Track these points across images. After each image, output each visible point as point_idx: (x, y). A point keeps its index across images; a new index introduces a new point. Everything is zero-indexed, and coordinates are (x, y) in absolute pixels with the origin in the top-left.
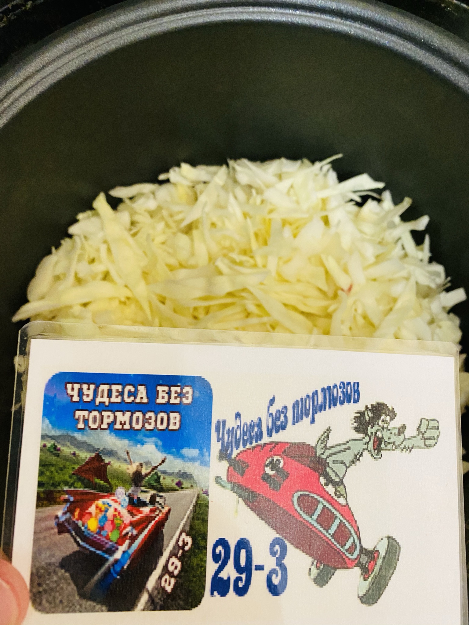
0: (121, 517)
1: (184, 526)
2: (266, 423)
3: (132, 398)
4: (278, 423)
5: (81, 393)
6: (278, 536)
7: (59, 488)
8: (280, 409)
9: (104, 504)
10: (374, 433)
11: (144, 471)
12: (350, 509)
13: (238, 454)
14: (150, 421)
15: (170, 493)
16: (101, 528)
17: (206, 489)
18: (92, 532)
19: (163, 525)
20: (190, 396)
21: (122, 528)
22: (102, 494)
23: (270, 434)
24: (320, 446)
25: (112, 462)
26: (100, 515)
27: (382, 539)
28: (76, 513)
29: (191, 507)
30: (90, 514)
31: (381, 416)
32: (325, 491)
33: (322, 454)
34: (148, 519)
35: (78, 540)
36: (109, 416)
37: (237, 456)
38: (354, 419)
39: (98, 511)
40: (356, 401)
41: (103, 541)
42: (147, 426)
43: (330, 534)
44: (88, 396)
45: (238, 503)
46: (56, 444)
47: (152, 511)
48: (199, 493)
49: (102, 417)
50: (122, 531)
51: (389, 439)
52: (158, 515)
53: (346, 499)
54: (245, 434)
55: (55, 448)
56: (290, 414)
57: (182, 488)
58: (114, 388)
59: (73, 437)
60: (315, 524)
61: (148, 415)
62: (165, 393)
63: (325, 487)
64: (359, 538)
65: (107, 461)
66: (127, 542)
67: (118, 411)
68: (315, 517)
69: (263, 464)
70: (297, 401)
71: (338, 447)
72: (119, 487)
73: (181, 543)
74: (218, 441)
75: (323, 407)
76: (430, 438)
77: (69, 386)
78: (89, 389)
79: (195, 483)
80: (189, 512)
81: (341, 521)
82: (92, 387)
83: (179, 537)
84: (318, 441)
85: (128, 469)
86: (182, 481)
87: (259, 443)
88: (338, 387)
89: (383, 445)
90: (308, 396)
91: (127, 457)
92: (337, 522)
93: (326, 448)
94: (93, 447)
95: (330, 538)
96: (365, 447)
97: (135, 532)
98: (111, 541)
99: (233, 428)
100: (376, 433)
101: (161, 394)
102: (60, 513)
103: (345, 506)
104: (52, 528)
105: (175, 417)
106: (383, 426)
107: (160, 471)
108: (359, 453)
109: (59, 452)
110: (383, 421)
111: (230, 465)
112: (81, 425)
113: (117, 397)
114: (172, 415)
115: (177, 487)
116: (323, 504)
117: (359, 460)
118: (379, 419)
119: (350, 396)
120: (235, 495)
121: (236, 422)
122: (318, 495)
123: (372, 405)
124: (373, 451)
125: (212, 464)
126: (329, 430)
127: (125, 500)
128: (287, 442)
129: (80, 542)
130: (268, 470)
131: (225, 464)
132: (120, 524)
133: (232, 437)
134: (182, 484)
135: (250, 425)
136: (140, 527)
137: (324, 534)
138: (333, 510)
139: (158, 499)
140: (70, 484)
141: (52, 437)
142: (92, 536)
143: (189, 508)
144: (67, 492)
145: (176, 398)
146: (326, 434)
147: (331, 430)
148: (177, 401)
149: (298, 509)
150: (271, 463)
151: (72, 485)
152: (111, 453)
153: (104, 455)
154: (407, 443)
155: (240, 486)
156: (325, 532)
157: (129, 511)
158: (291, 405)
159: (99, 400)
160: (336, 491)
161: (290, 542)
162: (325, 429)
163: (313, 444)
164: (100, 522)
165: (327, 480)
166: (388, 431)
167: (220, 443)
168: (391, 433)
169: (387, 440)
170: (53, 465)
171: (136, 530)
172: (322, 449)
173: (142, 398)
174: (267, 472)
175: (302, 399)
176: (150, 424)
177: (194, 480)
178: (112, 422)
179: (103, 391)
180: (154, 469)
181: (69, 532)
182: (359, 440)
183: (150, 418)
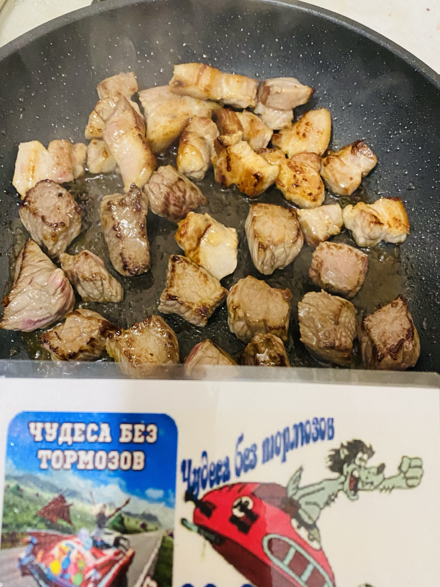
0: (84, 560)
1: (149, 570)
2: (234, 463)
3: (95, 437)
4: (247, 462)
5: (44, 432)
6: (248, 582)
7: (22, 530)
8: (249, 447)
9: (67, 545)
10: (350, 473)
11: (108, 512)
12: (324, 554)
13: (205, 496)
14: (113, 460)
15: (135, 535)
16: (65, 571)
17: (171, 531)
18: (55, 575)
19: (127, 570)
20: (154, 434)
21: (85, 571)
22: (65, 535)
23: (238, 474)
24: (291, 487)
25: (75, 504)
26: (64, 557)
28: (39, 555)
29: (156, 551)
30: (53, 556)
31: (357, 453)
33: (295, 494)
34: (111, 563)
35: (41, 582)
36: (72, 456)
38: (329, 457)
39: (61, 553)
40: (331, 438)
41: (66, 585)
42: (111, 466)
43: (302, 580)
44: (51, 435)
45: (205, 545)
46: (19, 485)
47: (116, 554)
48: (164, 535)
49: (65, 457)
50: (85, 576)
51: (367, 478)
52: (121, 559)
53: (320, 543)
54: (211, 473)
55: (18, 488)
56: (259, 453)
57: (146, 530)
58: (77, 426)
59: (36, 478)
60: (287, 570)
61: (112, 454)
62: (128, 431)
63: (297, 530)
64: (335, 586)
65: (69, 502)
67: (81, 450)
68: (287, 562)
69: (231, 505)
70: (267, 438)
71: (312, 487)
72: (82, 528)
74: (185, 480)
75: (295, 445)
76: (412, 478)
77: (32, 425)
78: (51, 428)
79: (160, 524)
80: (153, 556)
81: (315, 567)
83: (144, 582)
84: (290, 481)
85: (91, 510)
86: (146, 522)
87: (227, 483)
88: (311, 422)
89: (360, 485)
90: (279, 433)
91: (90, 498)
92: (310, 568)
93: (298, 488)
94: (56, 488)
95: (302, 584)
96: (340, 487)
97: (98, 576)
99: (199, 469)
100: (352, 473)
101: (124, 433)
102: (23, 555)
103: (318, 551)
104: (16, 571)
105: (139, 456)
106: (360, 465)
107: (124, 512)
108: (333, 494)
109: (21, 493)
111: (197, 507)
112: (44, 465)
113: (80, 436)
114: (137, 454)
115: (142, 529)
116: (295, 548)
117: (333, 500)
118: (355, 456)
119: (324, 432)
120: (202, 537)
121: (202, 461)
122: (290, 538)
123: (348, 443)
124: (349, 492)
125: (177, 505)
126: (301, 469)
127: (89, 542)
128: (257, 483)
129: (43, 585)
130: (236, 512)
131: (191, 506)
132: (83, 567)
133: (198, 477)
134: (146, 526)
135: (218, 464)
136: (104, 571)
137: (296, 581)
138: (306, 555)
139: (122, 542)
140: (33, 525)
141: (16, 478)
142: (55, 579)
143: (154, 551)
144: (30, 534)
145: (140, 436)
146: (298, 474)
147: (303, 470)
148: (141, 440)
149: (269, 553)
150: (240, 504)
151: (36, 526)
152: (74, 494)
153: (67, 495)
154: (386, 484)
155: (206, 529)
156: (297, 579)
157: (92, 554)
158: (261, 443)
159: (61, 440)
160: (310, 534)
163: (284, 484)
164: (63, 564)
165: (299, 523)
166: (366, 471)
167: (186, 483)
168: (369, 473)
169: (363, 478)
170: (17, 507)
172: (294, 489)
173: (105, 437)
174: (235, 514)
175: (272, 437)
176: (113, 463)
177: (159, 522)
178: (75, 462)
179: (66, 430)
180: (117, 510)
181: (31, 574)
182: (334, 480)
183: (114, 457)
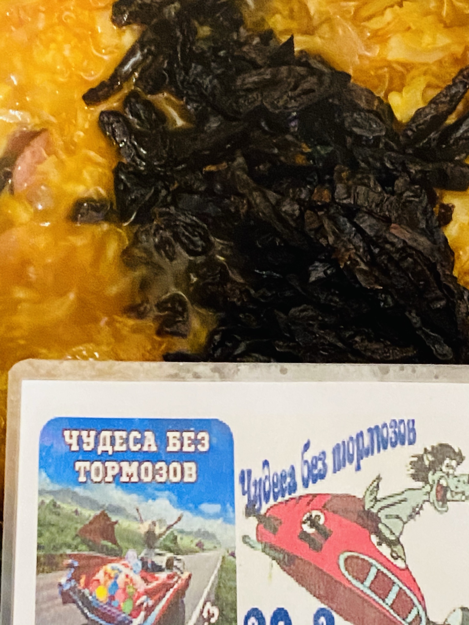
0: (133, 584)
1: (209, 594)
2: (301, 472)
3: (139, 446)
4: (316, 472)
5: (80, 440)
6: (323, 606)
7: (61, 552)
8: (317, 455)
9: (113, 569)
10: (436, 482)
11: (158, 531)
12: (411, 573)
13: (268, 509)
14: (161, 472)
15: (190, 556)
16: (112, 598)
17: (233, 550)
18: (101, 602)
19: (183, 594)
20: (206, 442)
21: (136, 597)
22: (110, 558)
23: (306, 485)
24: (368, 498)
25: (120, 522)
26: (110, 583)
27: (454, 611)
28: (82, 581)
29: (216, 572)
30: (98, 581)
31: (444, 459)
32: (379, 551)
33: (372, 507)
34: (166, 587)
35: (86, 611)
36: (113, 467)
37: (267, 512)
38: (410, 464)
39: (107, 578)
40: (412, 443)
41: (113, 613)
42: (158, 479)
43: (387, 604)
44: (88, 444)
45: (272, 566)
46: (55, 500)
47: (170, 577)
48: (223, 555)
49: (106, 468)
50: (135, 602)
52: (177, 582)
53: (405, 562)
54: (275, 485)
55: (55, 505)
56: (329, 461)
57: (203, 550)
58: (117, 434)
59: (74, 493)
60: (369, 592)
61: (159, 465)
62: (176, 439)
63: (377, 547)
64: (425, 609)
65: (114, 519)
66: (143, 614)
67: (123, 461)
68: (368, 583)
69: (299, 520)
70: (338, 445)
71: (391, 498)
72: (130, 550)
73: (205, 615)
74: (244, 494)
75: (370, 452)
77: (67, 433)
78: (89, 436)
79: (219, 543)
80: (213, 578)
81: (401, 588)
82: (93, 433)
83: (203, 607)
84: (366, 493)
85: (139, 528)
86: (202, 541)
87: (293, 495)
88: (388, 426)
89: (449, 495)
90: (351, 438)
91: (136, 514)
92: (395, 590)
93: (376, 500)
94: (98, 504)
95: (387, 608)
96: (426, 498)
97: (151, 603)
98: (124, 613)
99: (260, 480)
100: (439, 481)
101: (171, 441)
102: (63, 581)
103: (403, 570)
104: (57, 598)
105: (190, 467)
106: (448, 472)
107: (177, 530)
108: (418, 505)
109: (58, 510)
110: (447, 466)
111: (260, 522)
112: (82, 479)
113: (122, 444)
114: (186, 465)
115: (197, 548)
116: (377, 568)
117: (418, 513)
118: (441, 463)
119: (404, 436)
120: (268, 557)
121: (263, 472)
122: (370, 557)
123: (433, 447)
124: (436, 503)
125: (237, 521)
126: (379, 478)
127: (137, 564)
128: (328, 494)
129: (88, 614)
130: (306, 528)
131: (253, 521)
132: (132, 592)
133: (260, 490)
134: (203, 545)
135: (281, 475)
136: (157, 597)
137: (379, 604)
138: (390, 575)
139: (175, 563)
140: (73, 546)
141: (51, 492)
142: (102, 606)
143: (213, 573)
144: (70, 556)
145: (189, 445)
146: (375, 483)
147: (381, 479)
148: (192, 449)
149: (346, 573)
150: (309, 519)
151: (76, 548)
152: (118, 510)
153: (110, 512)
155: (272, 547)
156: (381, 602)
157: (142, 578)
158: (331, 450)
159: (100, 449)
160: (393, 551)
161: (338, 613)
162: (374, 478)
163: (361, 496)
164: (110, 590)
165: (380, 539)
166: (456, 479)
167: (246, 496)
168: (459, 481)
169: (453, 488)
170: (53, 525)
171: (151, 599)
172: (372, 501)
173: (150, 445)
174: (304, 530)
175: (344, 442)
176: (161, 476)
177: (217, 541)
178: (117, 474)
179: (105, 439)
180: (169, 527)
181: (74, 602)
182: (418, 489)
183: (161, 468)
